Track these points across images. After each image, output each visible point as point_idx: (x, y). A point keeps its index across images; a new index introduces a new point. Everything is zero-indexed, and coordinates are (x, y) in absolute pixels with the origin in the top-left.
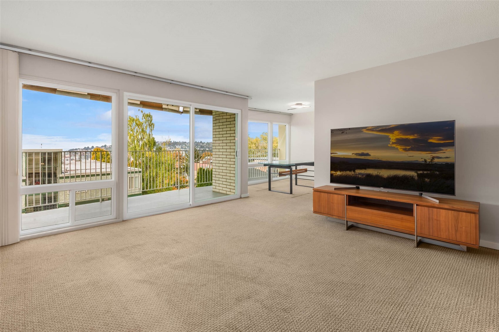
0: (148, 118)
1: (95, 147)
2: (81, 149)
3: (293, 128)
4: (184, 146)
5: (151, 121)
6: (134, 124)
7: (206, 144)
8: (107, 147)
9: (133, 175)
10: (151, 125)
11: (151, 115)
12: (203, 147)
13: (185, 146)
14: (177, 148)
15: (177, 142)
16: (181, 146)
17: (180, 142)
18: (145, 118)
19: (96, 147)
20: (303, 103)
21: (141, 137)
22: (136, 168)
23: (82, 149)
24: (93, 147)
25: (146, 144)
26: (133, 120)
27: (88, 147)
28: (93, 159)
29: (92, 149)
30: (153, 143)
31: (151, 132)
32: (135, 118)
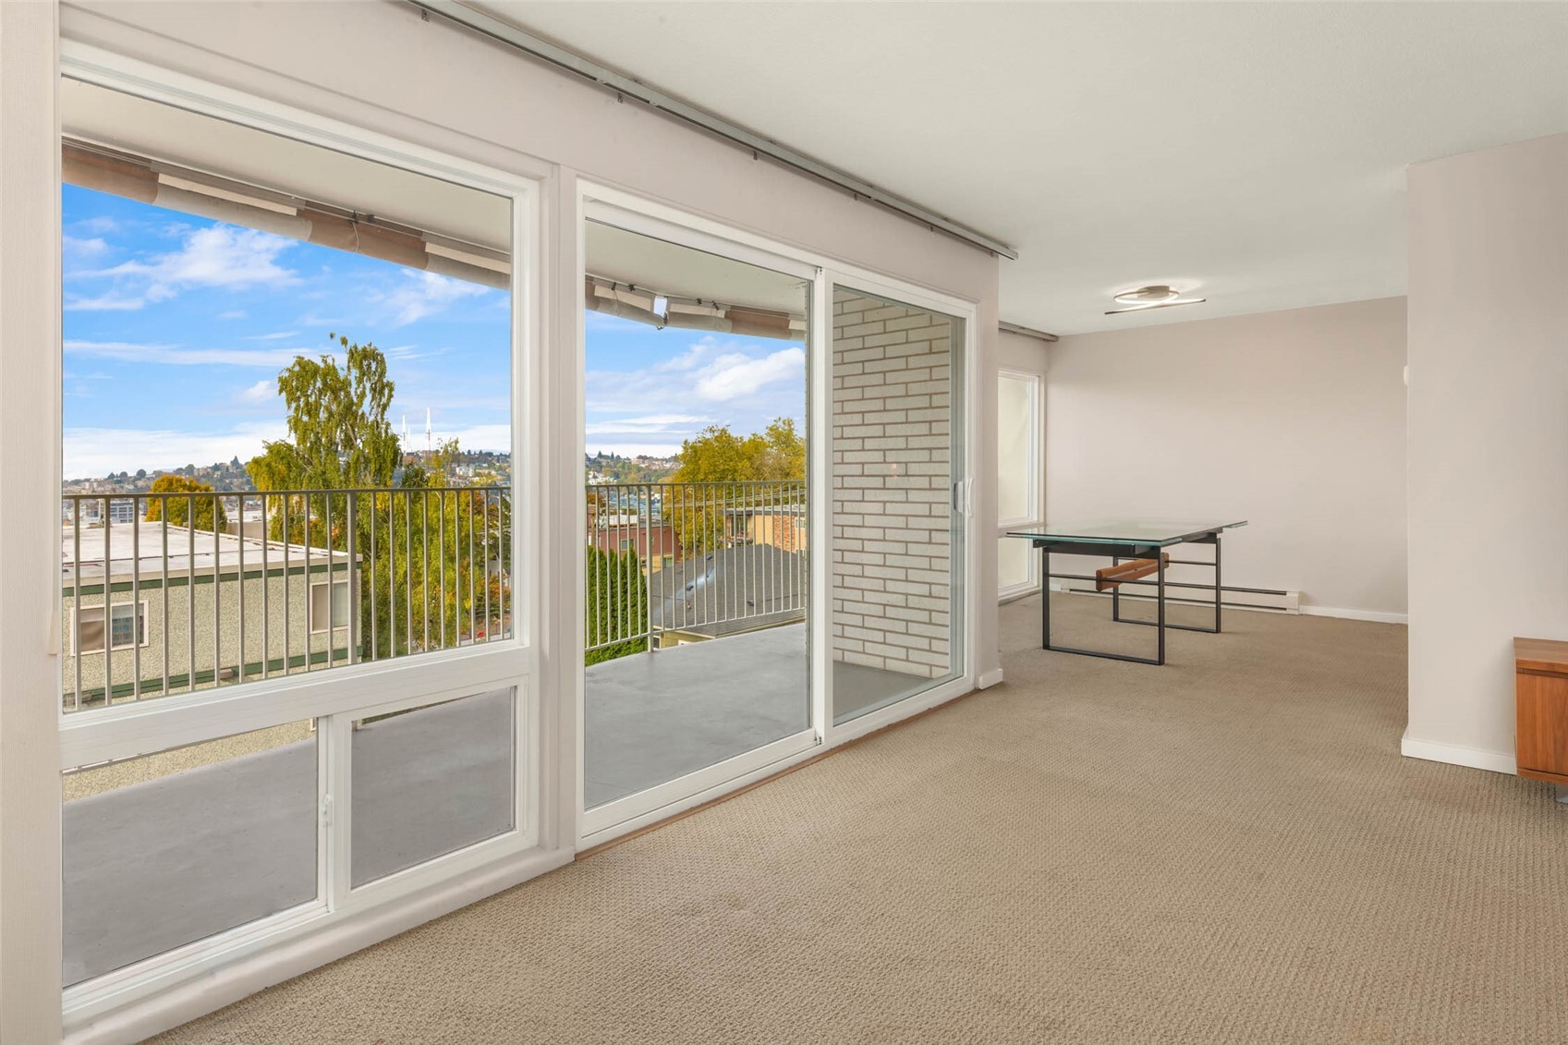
0: (370, 365)
1: (149, 472)
2: (96, 480)
3: (1054, 391)
4: (485, 468)
5: (383, 374)
8: (196, 474)
9: (320, 579)
10: (382, 390)
11: (379, 350)
13: (489, 468)
14: (460, 477)
16: (472, 466)
17: (469, 452)
18: (356, 366)
19: (155, 472)
20: (1172, 283)
21: (347, 436)
22: (335, 553)
23: (100, 483)
24: (141, 474)
25: (367, 461)
26: (314, 372)
27: (124, 474)
28: (154, 517)
29: (139, 479)
30: (389, 456)
31: (380, 415)
32: (321, 365)
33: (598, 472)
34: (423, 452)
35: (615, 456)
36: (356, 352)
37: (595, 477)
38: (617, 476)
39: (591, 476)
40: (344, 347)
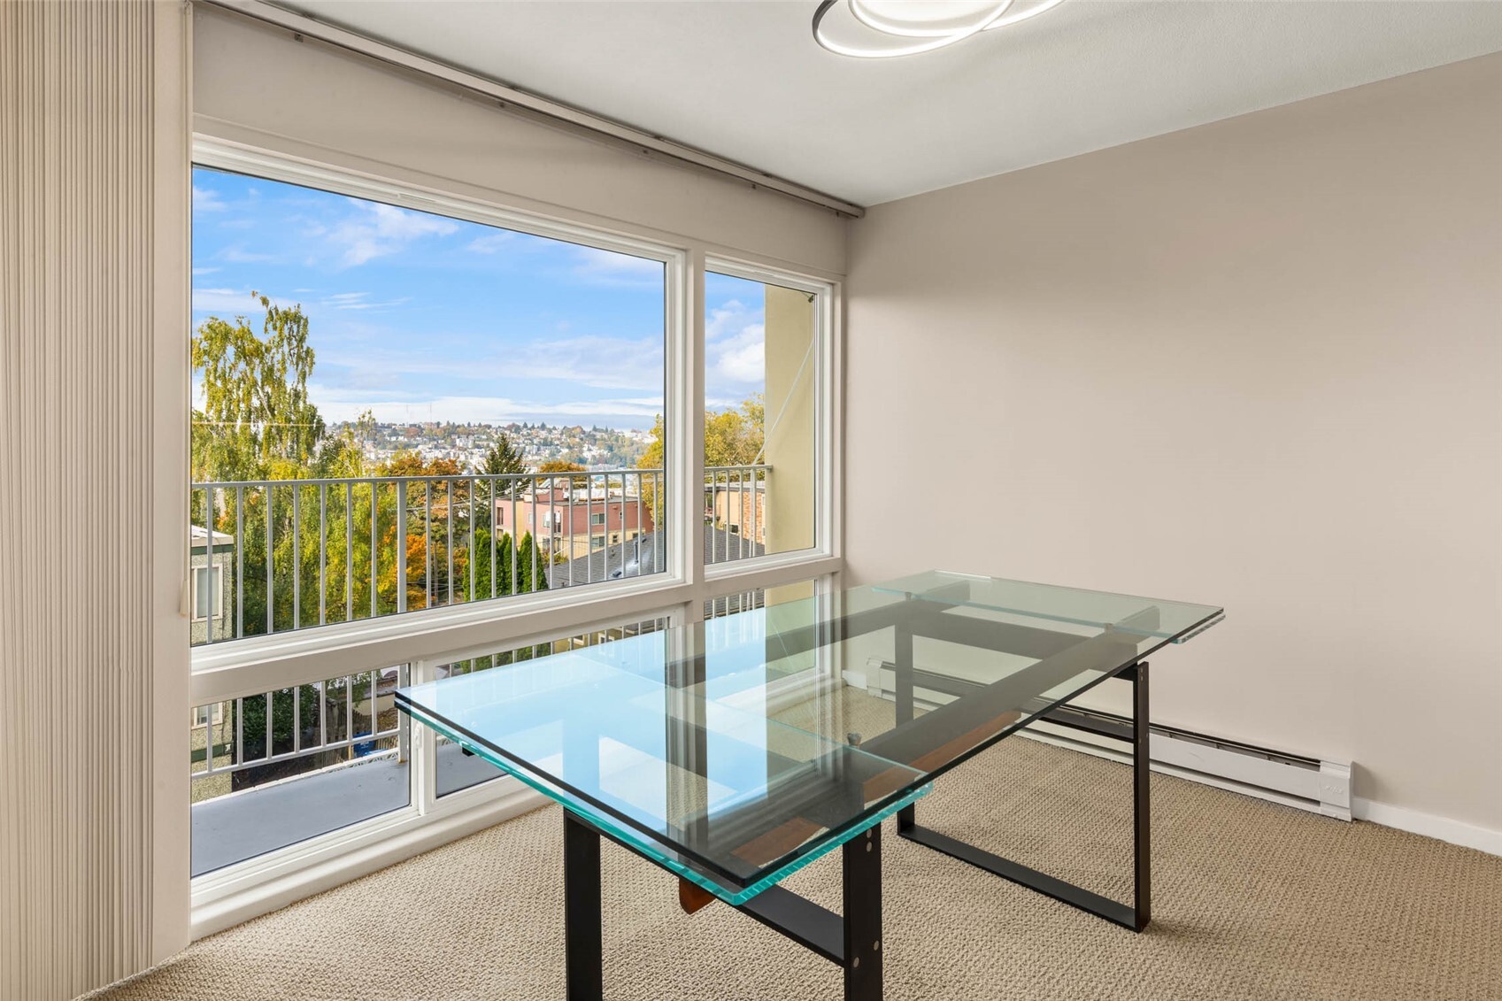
0: (291, 329)
5: (304, 339)
6: (231, 350)
7: (562, 434)
10: (305, 358)
11: (304, 314)
12: (551, 444)
15: (459, 426)
16: (471, 438)
17: (469, 424)
18: (275, 328)
21: (261, 404)
22: (215, 534)
25: (280, 432)
26: (226, 337)
31: (300, 385)
32: (236, 327)
33: (592, 445)
34: (426, 423)
35: (609, 430)
36: (277, 314)
37: (590, 450)
38: (611, 449)
39: (585, 449)
40: (265, 307)
